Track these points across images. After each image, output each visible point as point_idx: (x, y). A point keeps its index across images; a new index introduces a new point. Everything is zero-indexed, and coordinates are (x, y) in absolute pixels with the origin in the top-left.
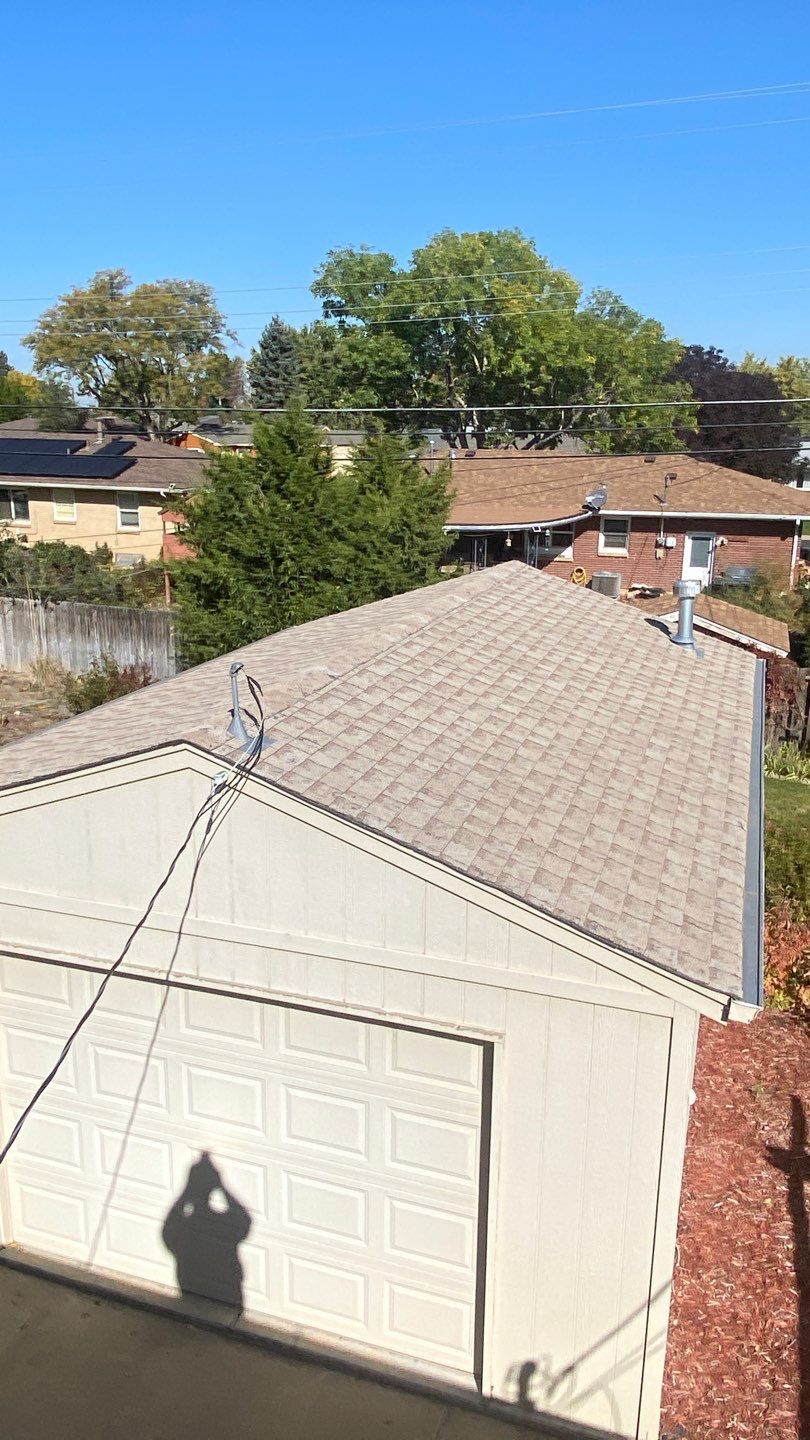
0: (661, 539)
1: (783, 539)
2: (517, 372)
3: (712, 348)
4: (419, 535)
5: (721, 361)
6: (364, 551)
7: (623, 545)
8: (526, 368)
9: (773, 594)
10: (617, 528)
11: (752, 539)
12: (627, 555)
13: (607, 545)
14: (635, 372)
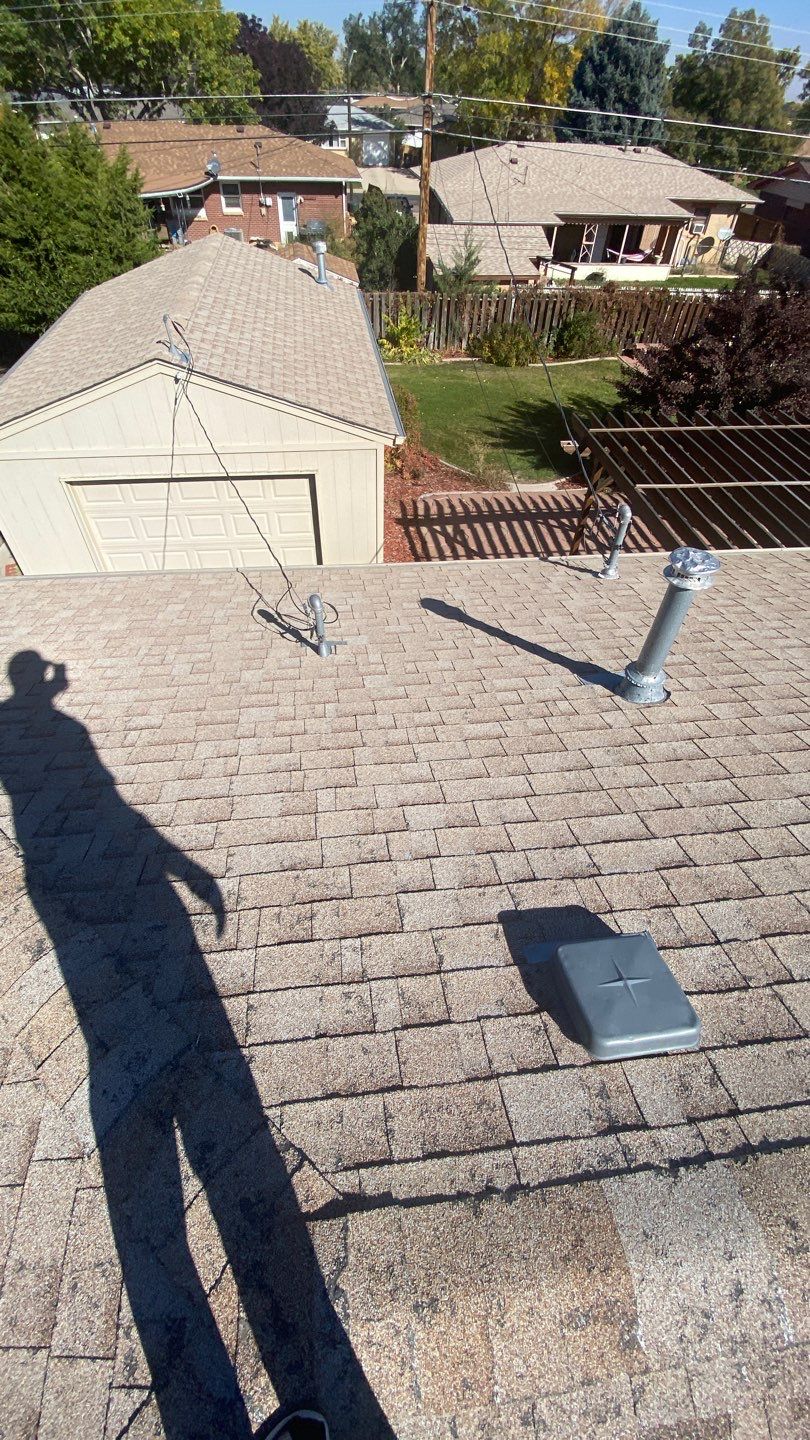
0: (262, 199)
1: (336, 197)
2: (120, 45)
3: (253, 16)
4: (129, 211)
5: (262, 30)
6: (95, 226)
7: (237, 205)
8: (127, 42)
9: (337, 240)
10: (232, 190)
11: (319, 197)
12: (242, 213)
13: (228, 205)
14: (209, 45)
